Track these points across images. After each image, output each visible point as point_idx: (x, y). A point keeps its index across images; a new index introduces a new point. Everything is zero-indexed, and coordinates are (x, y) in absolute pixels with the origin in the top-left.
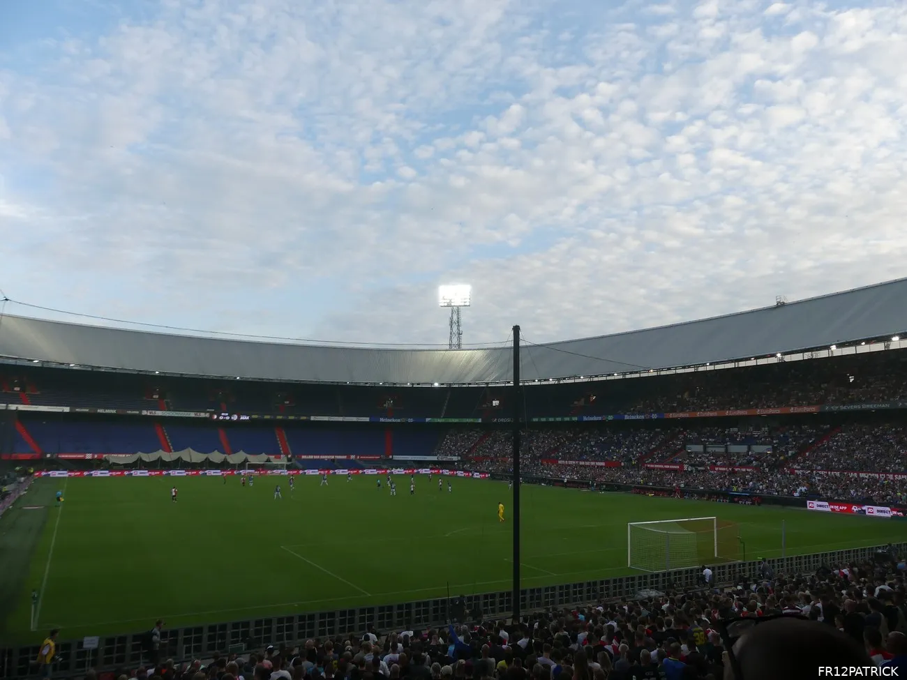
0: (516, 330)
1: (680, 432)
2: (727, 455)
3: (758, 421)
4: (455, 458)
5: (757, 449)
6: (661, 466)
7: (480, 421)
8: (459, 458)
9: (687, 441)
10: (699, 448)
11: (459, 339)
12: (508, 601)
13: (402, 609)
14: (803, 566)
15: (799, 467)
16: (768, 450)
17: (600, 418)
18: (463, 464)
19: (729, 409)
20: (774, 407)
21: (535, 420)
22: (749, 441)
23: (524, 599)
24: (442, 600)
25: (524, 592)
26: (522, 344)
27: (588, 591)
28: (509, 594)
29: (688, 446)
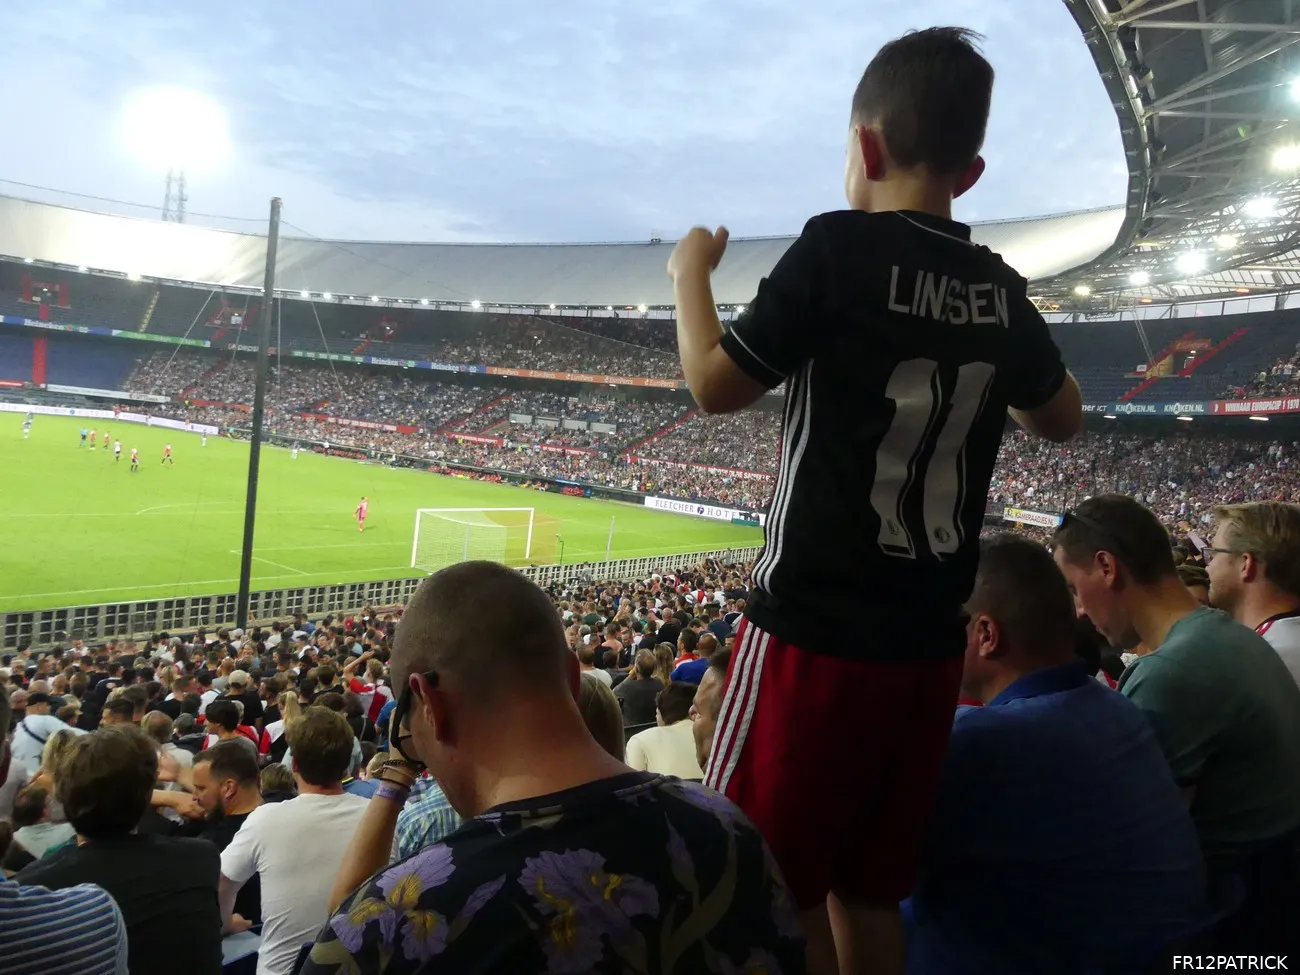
0: (275, 205)
1: (506, 395)
2: (560, 431)
3: (604, 392)
4: (161, 399)
5: (598, 427)
6: (475, 439)
7: (208, 344)
8: (169, 399)
9: (511, 408)
10: (526, 419)
11: (181, 206)
12: (231, 609)
13: (83, 615)
14: (627, 572)
15: (643, 455)
16: (611, 430)
17: (395, 363)
18: (175, 409)
19: (572, 372)
20: (627, 376)
21: (298, 353)
22: (590, 417)
23: (254, 606)
24: (121, 606)
25: (256, 596)
26: (282, 231)
27: (352, 597)
28: (232, 598)
29: (513, 415)
